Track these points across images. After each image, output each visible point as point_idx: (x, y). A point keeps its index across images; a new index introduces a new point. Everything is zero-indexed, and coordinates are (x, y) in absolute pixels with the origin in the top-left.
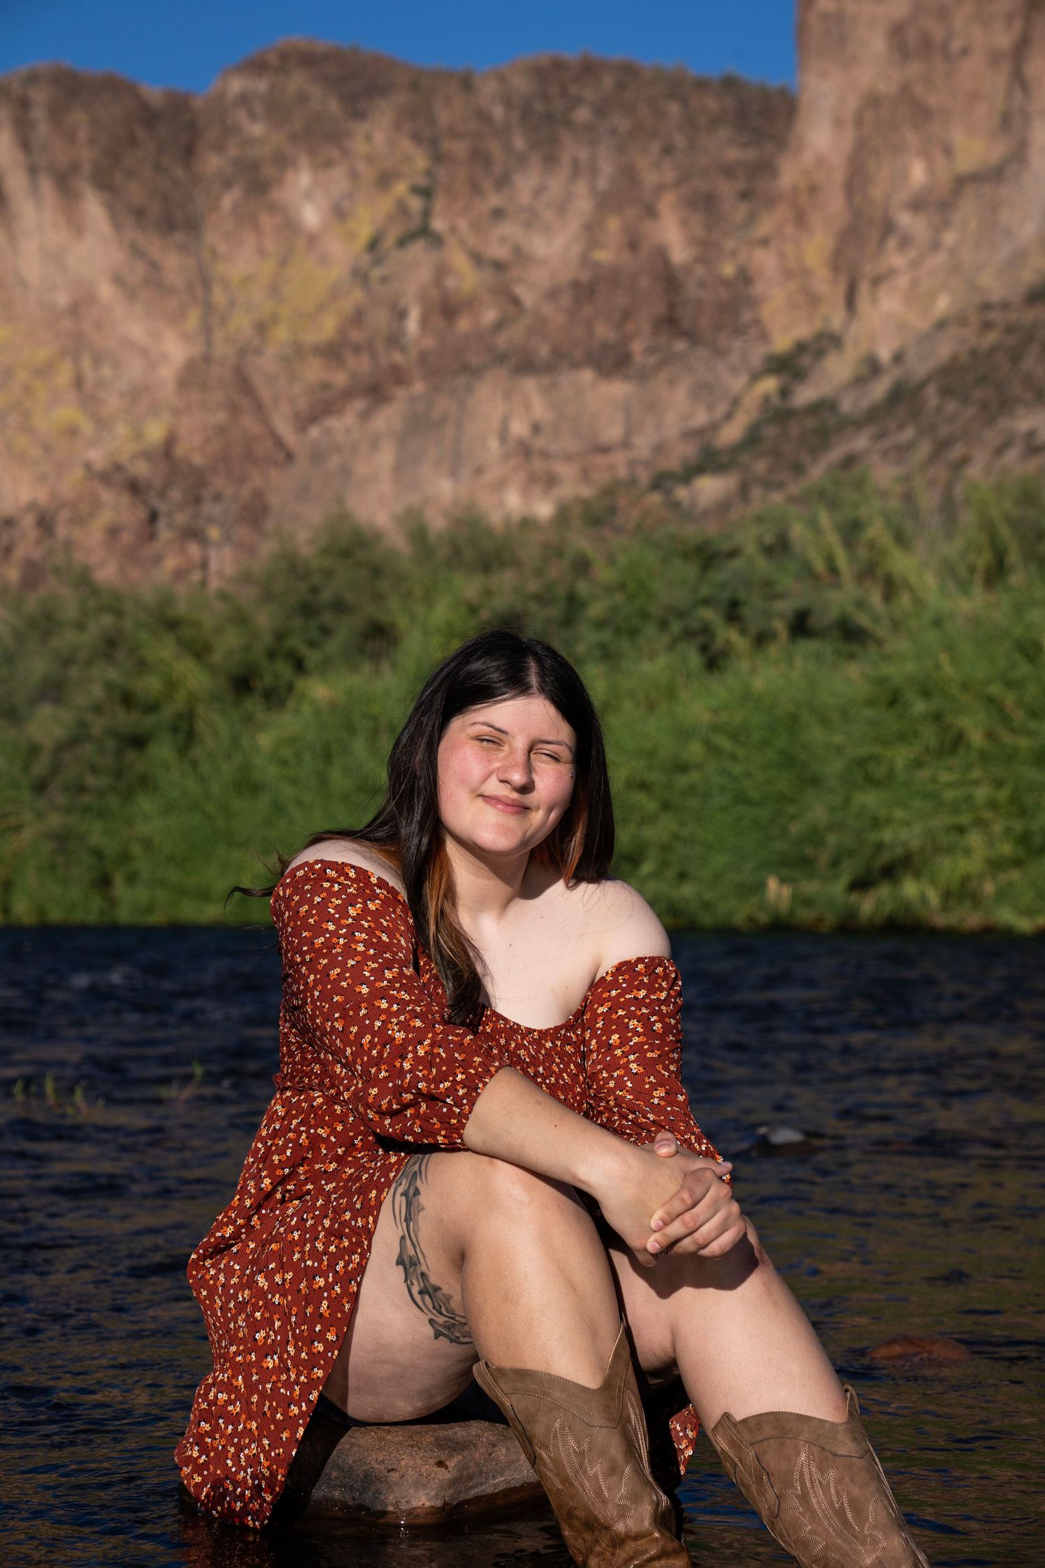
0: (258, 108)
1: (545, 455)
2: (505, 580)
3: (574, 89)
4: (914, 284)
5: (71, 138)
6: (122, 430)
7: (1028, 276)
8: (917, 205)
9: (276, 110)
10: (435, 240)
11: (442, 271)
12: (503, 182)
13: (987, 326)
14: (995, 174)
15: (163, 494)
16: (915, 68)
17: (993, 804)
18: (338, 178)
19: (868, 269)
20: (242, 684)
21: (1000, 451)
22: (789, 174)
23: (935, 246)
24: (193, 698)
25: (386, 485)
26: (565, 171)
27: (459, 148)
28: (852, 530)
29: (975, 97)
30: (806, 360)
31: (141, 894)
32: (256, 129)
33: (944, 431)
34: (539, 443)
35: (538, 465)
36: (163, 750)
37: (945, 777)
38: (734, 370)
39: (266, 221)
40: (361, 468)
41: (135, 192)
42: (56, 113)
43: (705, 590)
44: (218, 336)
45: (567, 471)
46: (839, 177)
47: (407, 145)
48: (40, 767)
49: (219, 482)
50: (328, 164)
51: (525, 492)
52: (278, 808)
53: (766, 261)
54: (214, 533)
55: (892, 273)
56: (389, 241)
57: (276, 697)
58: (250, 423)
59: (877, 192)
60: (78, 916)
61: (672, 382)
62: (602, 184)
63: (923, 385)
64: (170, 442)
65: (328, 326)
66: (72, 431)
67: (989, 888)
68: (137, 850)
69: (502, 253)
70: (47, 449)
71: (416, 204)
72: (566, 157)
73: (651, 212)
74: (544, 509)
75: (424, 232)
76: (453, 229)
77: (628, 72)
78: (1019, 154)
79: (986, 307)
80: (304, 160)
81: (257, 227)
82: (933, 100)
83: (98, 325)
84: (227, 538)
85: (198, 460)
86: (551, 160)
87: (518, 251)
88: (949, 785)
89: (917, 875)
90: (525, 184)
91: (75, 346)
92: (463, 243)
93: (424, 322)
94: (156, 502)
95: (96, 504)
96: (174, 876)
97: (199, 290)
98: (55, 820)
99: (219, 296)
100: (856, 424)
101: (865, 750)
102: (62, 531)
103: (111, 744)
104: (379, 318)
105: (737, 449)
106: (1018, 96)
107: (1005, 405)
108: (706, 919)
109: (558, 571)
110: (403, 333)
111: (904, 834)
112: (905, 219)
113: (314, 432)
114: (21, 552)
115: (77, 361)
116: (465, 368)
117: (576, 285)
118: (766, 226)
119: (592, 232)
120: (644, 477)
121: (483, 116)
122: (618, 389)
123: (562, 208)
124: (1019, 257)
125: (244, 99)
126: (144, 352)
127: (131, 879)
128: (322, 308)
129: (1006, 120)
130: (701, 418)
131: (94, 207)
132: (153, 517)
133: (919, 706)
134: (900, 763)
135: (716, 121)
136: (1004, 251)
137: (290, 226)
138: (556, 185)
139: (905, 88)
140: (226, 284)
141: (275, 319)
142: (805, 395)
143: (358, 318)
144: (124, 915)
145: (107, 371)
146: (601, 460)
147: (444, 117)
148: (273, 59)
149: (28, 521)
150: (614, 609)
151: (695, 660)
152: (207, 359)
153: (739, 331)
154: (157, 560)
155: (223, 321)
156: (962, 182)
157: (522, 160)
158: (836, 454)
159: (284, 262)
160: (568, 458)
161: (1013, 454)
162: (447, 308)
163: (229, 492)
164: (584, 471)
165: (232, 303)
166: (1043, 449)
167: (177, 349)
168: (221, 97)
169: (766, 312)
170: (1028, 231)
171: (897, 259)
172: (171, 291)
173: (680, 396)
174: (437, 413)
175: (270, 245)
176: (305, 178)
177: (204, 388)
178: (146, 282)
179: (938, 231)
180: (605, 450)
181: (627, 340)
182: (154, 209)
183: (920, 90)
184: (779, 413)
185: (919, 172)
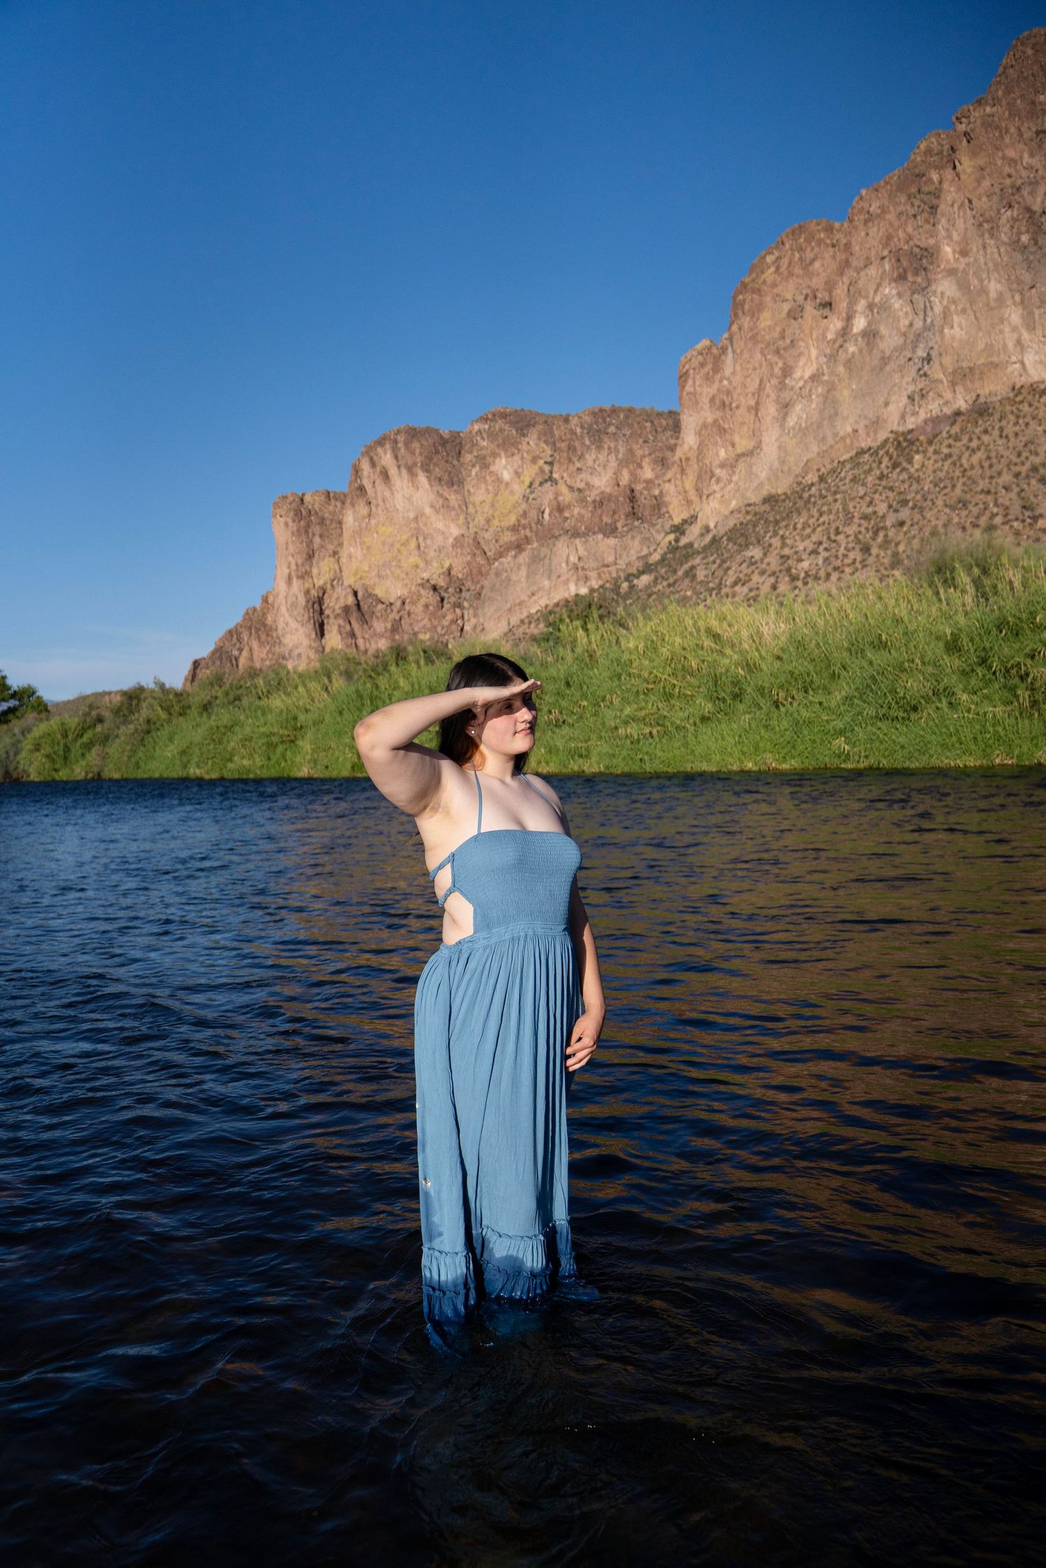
0: (485, 436)
1: (583, 569)
3: (608, 419)
4: (722, 496)
5: (413, 453)
7: (765, 493)
8: (722, 466)
9: (492, 435)
10: (555, 482)
11: (557, 495)
12: (581, 457)
13: (748, 512)
14: (750, 453)
15: (446, 590)
16: (720, 413)
18: (517, 460)
19: (705, 492)
21: (740, 565)
22: (679, 453)
23: (730, 482)
26: (606, 452)
27: (563, 445)
29: (743, 424)
30: (686, 526)
32: (485, 444)
33: (726, 555)
34: (580, 565)
35: (582, 573)
38: (658, 532)
39: (489, 479)
40: (514, 578)
41: (438, 471)
42: (406, 444)
44: (470, 525)
45: (593, 575)
46: (695, 454)
47: (544, 445)
49: (468, 584)
50: (513, 455)
51: (576, 585)
53: (670, 488)
54: (466, 604)
55: (715, 492)
56: (537, 484)
58: (478, 559)
59: (708, 461)
61: (633, 538)
62: (620, 456)
63: (722, 537)
64: (450, 569)
65: (512, 519)
66: (417, 566)
69: (582, 485)
70: (407, 574)
71: (547, 468)
72: (606, 446)
73: (640, 466)
74: (584, 591)
76: (563, 478)
77: (630, 410)
78: (759, 446)
79: (749, 505)
80: (503, 454)
82: (726, 426)
83: (425, 524)
84: (471, 606)
85: (460, 576)
86: (600, 448)
87: (587, 484)
90: (590, 457)
91: (417, 533)
92: (565, 482)
93: (550, 515)
94: (443, 594)
95: (420, 596)
97: (464, 508)
99: (471, 509)
100: (698, 553)
102: (408, 607)
104: (533, 514)
105: (657, 563)
106: (758, 423)
107: (748, 545)
110: (543, 519)
112: (718, 471)
113: (496, 564)
114: (391, 616)
115: (417, 539)
116: (553, 536)
118: (669, 475)
119: (617, 474)
120: (622, 575)
121: (573, 432)
122: (612, 541)
123: (605, 467)
124: (761, 485)
125: (480, 432)
126: (443, 533)
128: (511, 512)
129: (753, 432)
130: (645, 552)
131: (422, 478)
132: (442, 600)
135: (665, 429)
136: (755, 484)
137: (499, 480)
138: (602, 457)
139: (716, 421)
140: (474, 504)
141: (493, 517)
142: (684, 541)
143: (525, 513)
145: (429, 542)
146: (606, 569)
147: (557, 433)
148: (490, 416)
149: (398, 604)
152: (465, 534)
153: (660, 516)
154: (444, 617)
155: (473, 519)
156: (739, 456)
157: (588, 447)
158: (689, 564)
160: (593, 569)
161: (745, 565)
162: (560, 509)
163: (472, 588)
164: (599, 574)
165: (476, 512)
166: (756, 562)
167: (455, 531)
168: (471, 432)
169: (671, 508)
170: (763, 475)
171: (716, 487)
172: (454, 509)
173: (637, 542)
174: (542, 555)
175: (490, 488)
176: (504, 461)
177: (462, 547)
178: (443, 506)
179: (731, 476)
180: (607, 566)
181: (616, 521)
182: (446, 477)
183: (721, 421)
184: (673, 549)
185: (722, 453)
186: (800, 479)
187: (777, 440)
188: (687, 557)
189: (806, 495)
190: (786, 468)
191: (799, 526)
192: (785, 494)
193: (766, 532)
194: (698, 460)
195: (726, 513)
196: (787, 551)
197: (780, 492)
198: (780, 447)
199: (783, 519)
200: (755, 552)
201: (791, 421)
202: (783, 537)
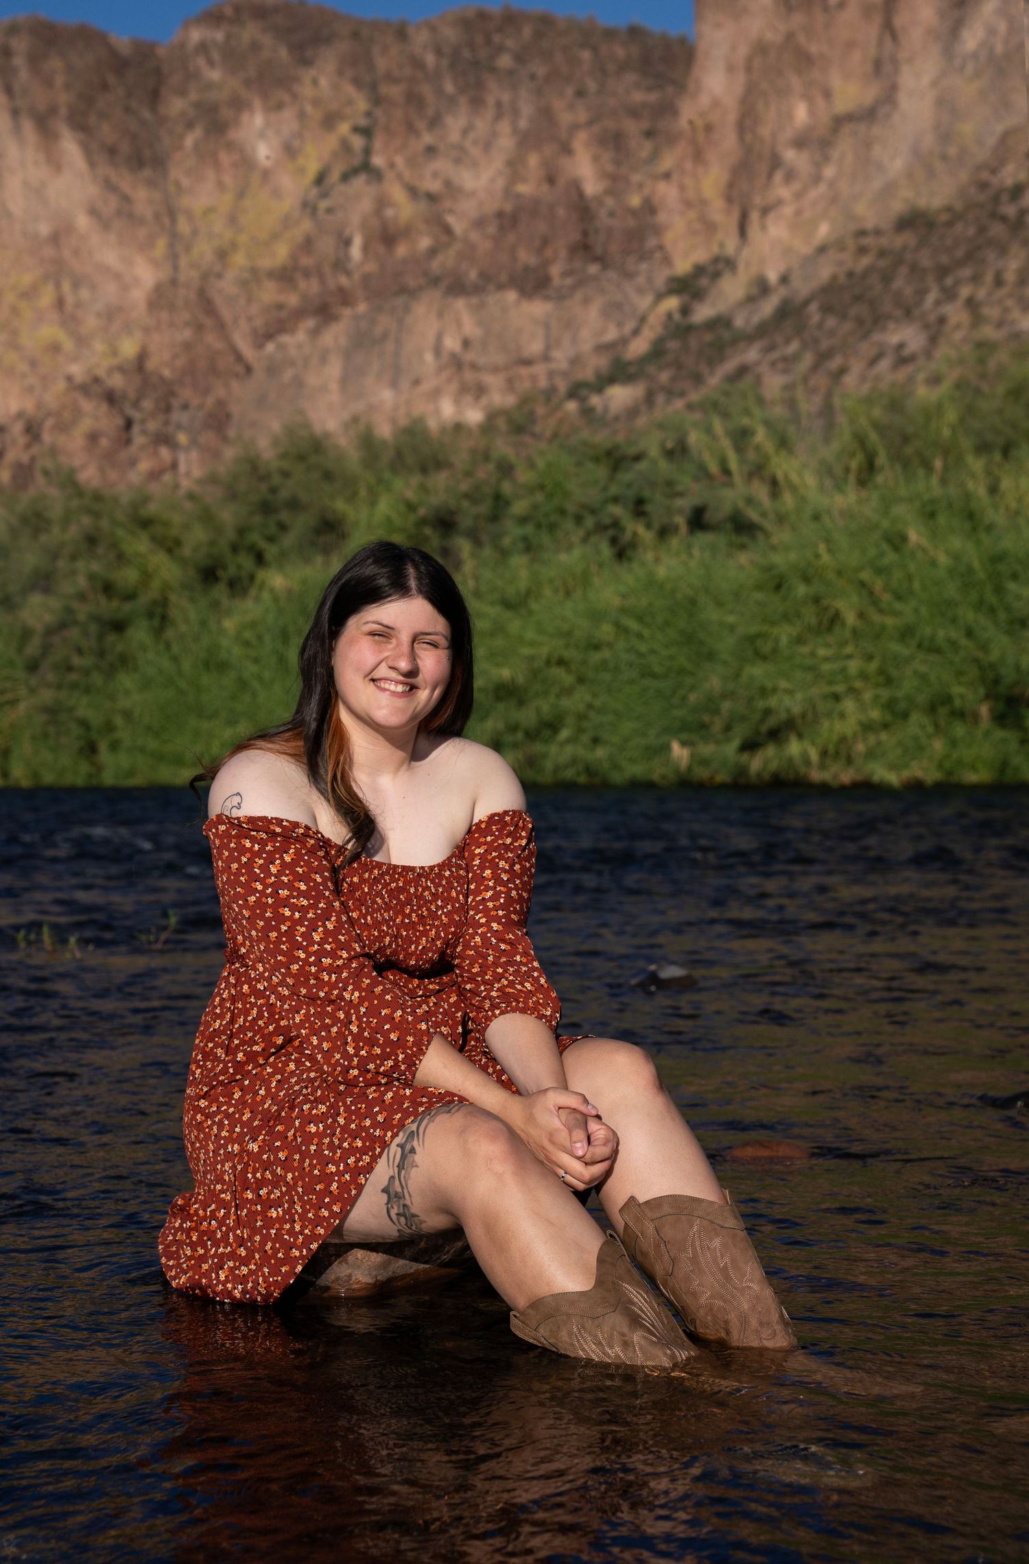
0: (216, 56)
1: (474, 367)
2: (440, 480)
3: (497, 38)
4: (798, 213)
5: (49, 83)
6: (99, 346)
7: (898, 206)
8: (800, 143)
9: (232, 58)
10: (376, 175)
11: (382, 203)
12: (435, 122)
14: (869, 115)
15: (136, 404)
16: (798, 19)
17: (863, 676)
18: (288, 116)
19: (758, 200)
20: (209, 574)
21: (873, 362)
22: (687, 114)
23: (817, 179)
24: (166, 588)
25: (334, 396)
26: (490, 113)
27: (395, 91)
28: (741, 437)
29: (850, 45)
30: (704, 282)
31: (124, 760)
32: (215, 75)
33: (825, 344)
34: (469, 356)
35: (469, 376)
36: (140, 634)
37: (822, 652)
38: (640, 291)
39: (225, 158)
40: (312, 380)
41: (106, 132)
42: (34, 60)
43: (614, 490)
44: (183, 262)
45: (492, 380)
46: (732, 117)
47: (350, 89)
48: (33, 648)
49: (186, 393)
50: (280, 106)
51: (457, 402)
52: (243, 684)
53: (667, 193)
54: (182, 438)
55: (779, 202)
56: (335, 175)
57: (239, 586)
58: (212, 340)
59: (765, 131)
60: (69, 779)
61: (586, 301)
62: (523, 124)
63: (807, 303)
64: (142, 357)
65: (282, 253)
66: (55, 348)
67: (860, 747)
68: (119, 721)
69: (435, 186)
70: (33, 364)
71: (358, 142)
72: (491, 100)
73: (567, 150)
74: (474, 416)
75: (365, 167)
76: (392, 165)
77: (545, 23)
78: (889, 96)
79: (862, 233)
80: (257, 103)
81: (217, 164)
82: (814, 49)
83: (76, 253)
84: (194, 442)
85: (167, 373)
86: (477, 102)
87: (448, 184)
88: (826, 659)
89: (800, 736)
90: (455, 124)
91: (57, 271)
92: (399, 177)
93: (366, 249)
94: (130, 411)
95: (78, 413)
96: (152, 744)
97: (166, 221)
98: (47, 696)
99: (183, 226)
100: (749, 338)
101: (753, 629)
102: (47, 437)
103: (93, 628)
104: (327, 245)
105: (645, 360)
106: (888, 43)
107: (878, 320)
108: (617, 778)
109: (485, 472)
110: (347, 257)
111: (787, 701)
112: (789, 155)
113: (270, 347)
114: (11, 456)
115: (58, 285)
116: (403, 290)
117: (500, 215)
118: (667, 162)
119: (514, 166)
120: (562, 386)
121: (417, 63)
122: (538, 308)
123: (487, 146)
124: (890, 189)
125: (203, 47)
126: (118, 277)
127: (114, 746)
128: (275, 236)
129: (878, 65)
130: (611, 334)
131: (70, 146)
132: (129, 424)
133: (801, 590)
134: (784, 640)
135: (623, 67)
136: (877, 184)
137: (246, 163)
138: (482, 125)
139: (790, 36)
140: (190, 215)
141: (234, 246)
142: (703, 312)
143: (308, 244)
144: (108, 779)
145: (84, 293)
146: (524, 371)
147: (381, 63)
148: (228, 11)
149: (17, 428)
150: (535, 507)
151: (606, 551)
152: (174, 282)
153: (644, 256)
154: (133, 463)
155: (188, 249)
156: (839, 122)
157: (452, 101)
158: (730, 366)
159: (241, 195)
160: (495, 370)
161: (884, 365)
162: (386, 236)
163: (195, 402)
164: (510, 381)
165: (195, 233)
166: (911, 359)
167: (146, 275)
168: (182, 45)
169: (669, 238)
170: (897, 165)
171: (782, 191)
172: (141, 221)
173: (593, 314)
174: (378, 331)
175: (228, 179)
176: (258, 120)
177: (172, 307)
178: (119, 213)
179: (818, 165)
180: (527, 362)
181: (545, 264)
182: (125, 147)
183: (801, 39)
184: (680, 329)
185: (801, 113)
186: (985, 175)
187: (934, 84)
188: (717, 351)
189: (1010, 210)
190: (952, 151)
191: (1010, 277)
192: (949, 209)
193: (922, 293)
194: (741, 128)
195: (805, 249)
196: (988, 332)
197: (937, 202)
198: (940, 102)
199: (960, 263)
200: (909, 336)
201: (971, 39)
202: (971, 304)
